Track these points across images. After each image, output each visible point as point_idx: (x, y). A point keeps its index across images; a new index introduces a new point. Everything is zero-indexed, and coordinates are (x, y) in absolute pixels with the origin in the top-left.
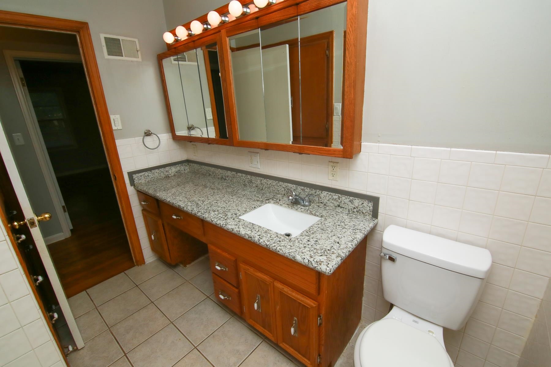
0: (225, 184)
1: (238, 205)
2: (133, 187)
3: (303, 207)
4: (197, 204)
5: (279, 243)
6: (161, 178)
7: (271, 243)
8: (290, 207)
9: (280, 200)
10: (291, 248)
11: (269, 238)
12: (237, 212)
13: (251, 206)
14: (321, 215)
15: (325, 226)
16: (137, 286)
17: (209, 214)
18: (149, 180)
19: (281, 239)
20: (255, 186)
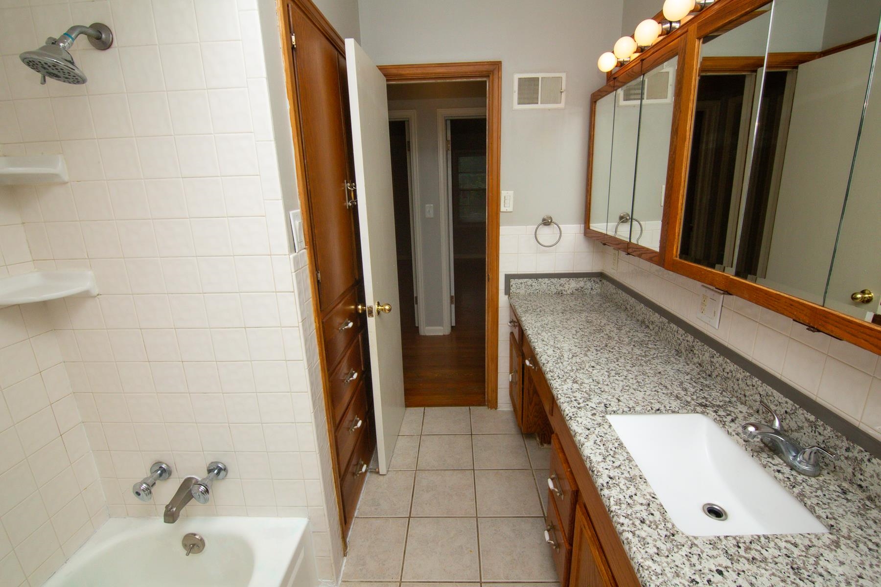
0: (641, 335)
1: (627, 388)
2: (507, 296)
3: (786, 470)
4: (561, 357)
5: (637, 522)
6: (550, 292)
7: (619, 512)
8: (749, 449)
9: (733, 421)
10: (656, 558)
11: (627, 497)
12: (614, 403)
13: (652, 403)
14: (832, 522)
15: (816, 563)
16: (472, 435)
17: (563, 383)
18: (532, 291)
19: (651, 516)
20: (698, 363)
